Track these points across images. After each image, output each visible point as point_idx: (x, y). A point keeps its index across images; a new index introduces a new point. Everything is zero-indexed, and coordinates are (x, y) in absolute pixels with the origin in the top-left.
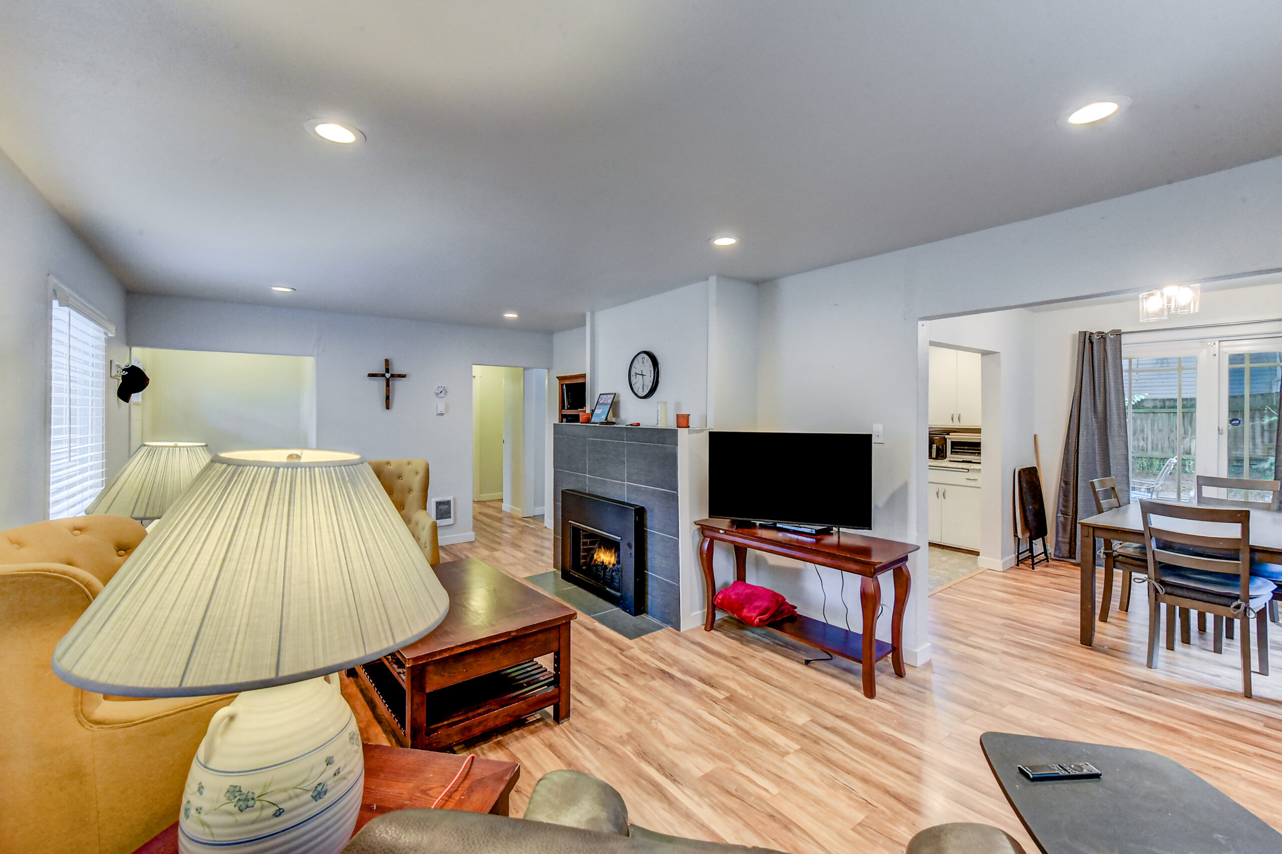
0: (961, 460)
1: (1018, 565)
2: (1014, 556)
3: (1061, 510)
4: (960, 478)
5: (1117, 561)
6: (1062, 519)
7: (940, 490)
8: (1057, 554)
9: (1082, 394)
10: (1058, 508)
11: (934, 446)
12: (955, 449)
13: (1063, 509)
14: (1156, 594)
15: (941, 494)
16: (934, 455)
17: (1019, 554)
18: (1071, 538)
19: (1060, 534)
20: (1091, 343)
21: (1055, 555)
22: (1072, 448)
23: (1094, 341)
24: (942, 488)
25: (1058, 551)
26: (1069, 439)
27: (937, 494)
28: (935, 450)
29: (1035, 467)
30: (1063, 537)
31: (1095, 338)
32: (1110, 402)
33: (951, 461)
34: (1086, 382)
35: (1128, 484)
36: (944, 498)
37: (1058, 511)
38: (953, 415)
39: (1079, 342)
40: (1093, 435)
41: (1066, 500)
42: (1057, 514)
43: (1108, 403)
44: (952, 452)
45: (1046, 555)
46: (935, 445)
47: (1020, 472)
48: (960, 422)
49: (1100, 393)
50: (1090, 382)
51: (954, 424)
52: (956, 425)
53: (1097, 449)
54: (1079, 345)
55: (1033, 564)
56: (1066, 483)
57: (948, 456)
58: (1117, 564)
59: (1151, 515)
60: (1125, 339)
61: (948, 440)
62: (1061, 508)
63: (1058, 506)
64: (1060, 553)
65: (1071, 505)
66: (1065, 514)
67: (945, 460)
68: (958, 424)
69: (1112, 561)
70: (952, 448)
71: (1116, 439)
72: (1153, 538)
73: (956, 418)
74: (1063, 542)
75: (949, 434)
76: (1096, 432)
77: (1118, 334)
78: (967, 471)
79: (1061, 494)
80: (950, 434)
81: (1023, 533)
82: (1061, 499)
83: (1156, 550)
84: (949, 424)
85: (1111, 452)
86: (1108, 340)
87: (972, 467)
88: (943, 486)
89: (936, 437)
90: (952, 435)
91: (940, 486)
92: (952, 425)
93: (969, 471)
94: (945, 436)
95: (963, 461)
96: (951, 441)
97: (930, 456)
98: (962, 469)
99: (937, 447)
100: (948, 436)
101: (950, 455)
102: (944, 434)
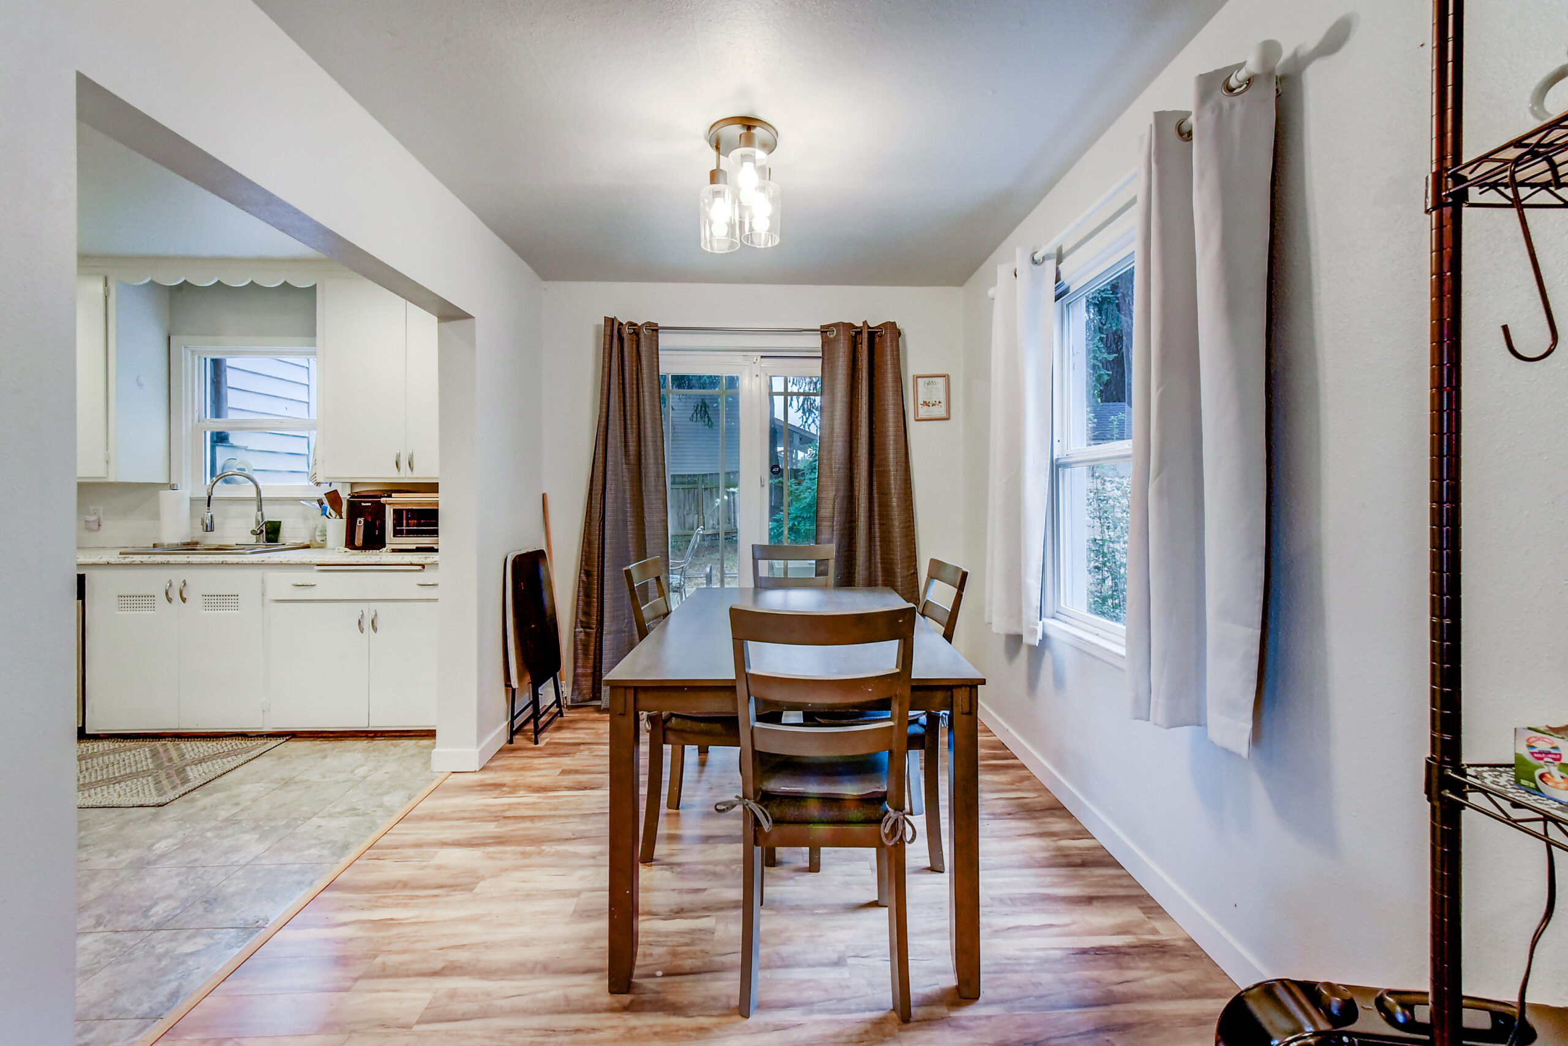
0: (414, 547)
1: (511, 741)
2: (504, 725)
3: (581, 622)
4: (406, 584)
5: (669, 729)
6: (582, 636)
7: (365, 613)
8: (575, 697)
9: (610, 422)
10: (577, 617)
11: (360, 522)
12: (402, 525)
13: (583, 619)
14: (755, 831)
15: (367, 624)
16: (359, 540)
17: (513, 718)
18: (594, 667)
19: (580, 664)
20: (621, 339)
21: (572, 700)
22: (596, 515)
23: (625, 336)
24: (369, 609)
25: (577, 692)
26: (591, 499)
27: (360, 622)
28: (361, 528)
29: (543, 551)
30: (584, 667)
31: (626, 331)
32: (645, 437)
33: (394, 551)
34: (615, 403)
35: (667, 565)
36: (375, 629)
37: (576, 624)
38: (399, 456)
39: (605, 335)
40: (624, 491)
41: (588, 604)
42: (575, 628)
43: (642, 439)
44: (397, 533)
45: (559, 706)
46: (362, 520)
47: (514, 562)
48: (412, 470)
49: (632, 425)
50: (620, 402)
51: (402, 474)
52: (405, 476)
53: (629, 514)
54: (605, 340)
55: (537, 731)
56: (588, 574)
57: (387, 541)
58: (671, 736)
59: (749, 642)
60: (664, 340)
61: (387, 507)
62: (581, 617)
63: (577, 613)
64: (580, 694)
65: (594, 611)
66: (586, 626)
67: (384, 549)
68: (409, 473)
69: (661, 731)
70: (396, 523)
71: (653, 496)
72: (752, 699)
73: (404, 464)
74: (584, 675)
75: (390, 496)
76: (628, 487)
77: (654, 329)
78: (419, 568)
79: (581, 594)
80: (393, 495)
81: (520, 678)
82: (581, 603)
83: (758, 725)
84: (392, 475)
85: (647, 518)
86: (642, 336)
87: (429, 561)
88: (373, 605)
89: (365, 502)
90: (397, 497)
91: (364, 606)
92: (397, 476)
93: (424, 568)
94: (383, 500)
95: (417, 548)
96: (394, 510)
97: (350, 543)
98: (411, 564)
99: (365, 521)
100: (388, 499)
101: (392, 537)
102: (381, 497)
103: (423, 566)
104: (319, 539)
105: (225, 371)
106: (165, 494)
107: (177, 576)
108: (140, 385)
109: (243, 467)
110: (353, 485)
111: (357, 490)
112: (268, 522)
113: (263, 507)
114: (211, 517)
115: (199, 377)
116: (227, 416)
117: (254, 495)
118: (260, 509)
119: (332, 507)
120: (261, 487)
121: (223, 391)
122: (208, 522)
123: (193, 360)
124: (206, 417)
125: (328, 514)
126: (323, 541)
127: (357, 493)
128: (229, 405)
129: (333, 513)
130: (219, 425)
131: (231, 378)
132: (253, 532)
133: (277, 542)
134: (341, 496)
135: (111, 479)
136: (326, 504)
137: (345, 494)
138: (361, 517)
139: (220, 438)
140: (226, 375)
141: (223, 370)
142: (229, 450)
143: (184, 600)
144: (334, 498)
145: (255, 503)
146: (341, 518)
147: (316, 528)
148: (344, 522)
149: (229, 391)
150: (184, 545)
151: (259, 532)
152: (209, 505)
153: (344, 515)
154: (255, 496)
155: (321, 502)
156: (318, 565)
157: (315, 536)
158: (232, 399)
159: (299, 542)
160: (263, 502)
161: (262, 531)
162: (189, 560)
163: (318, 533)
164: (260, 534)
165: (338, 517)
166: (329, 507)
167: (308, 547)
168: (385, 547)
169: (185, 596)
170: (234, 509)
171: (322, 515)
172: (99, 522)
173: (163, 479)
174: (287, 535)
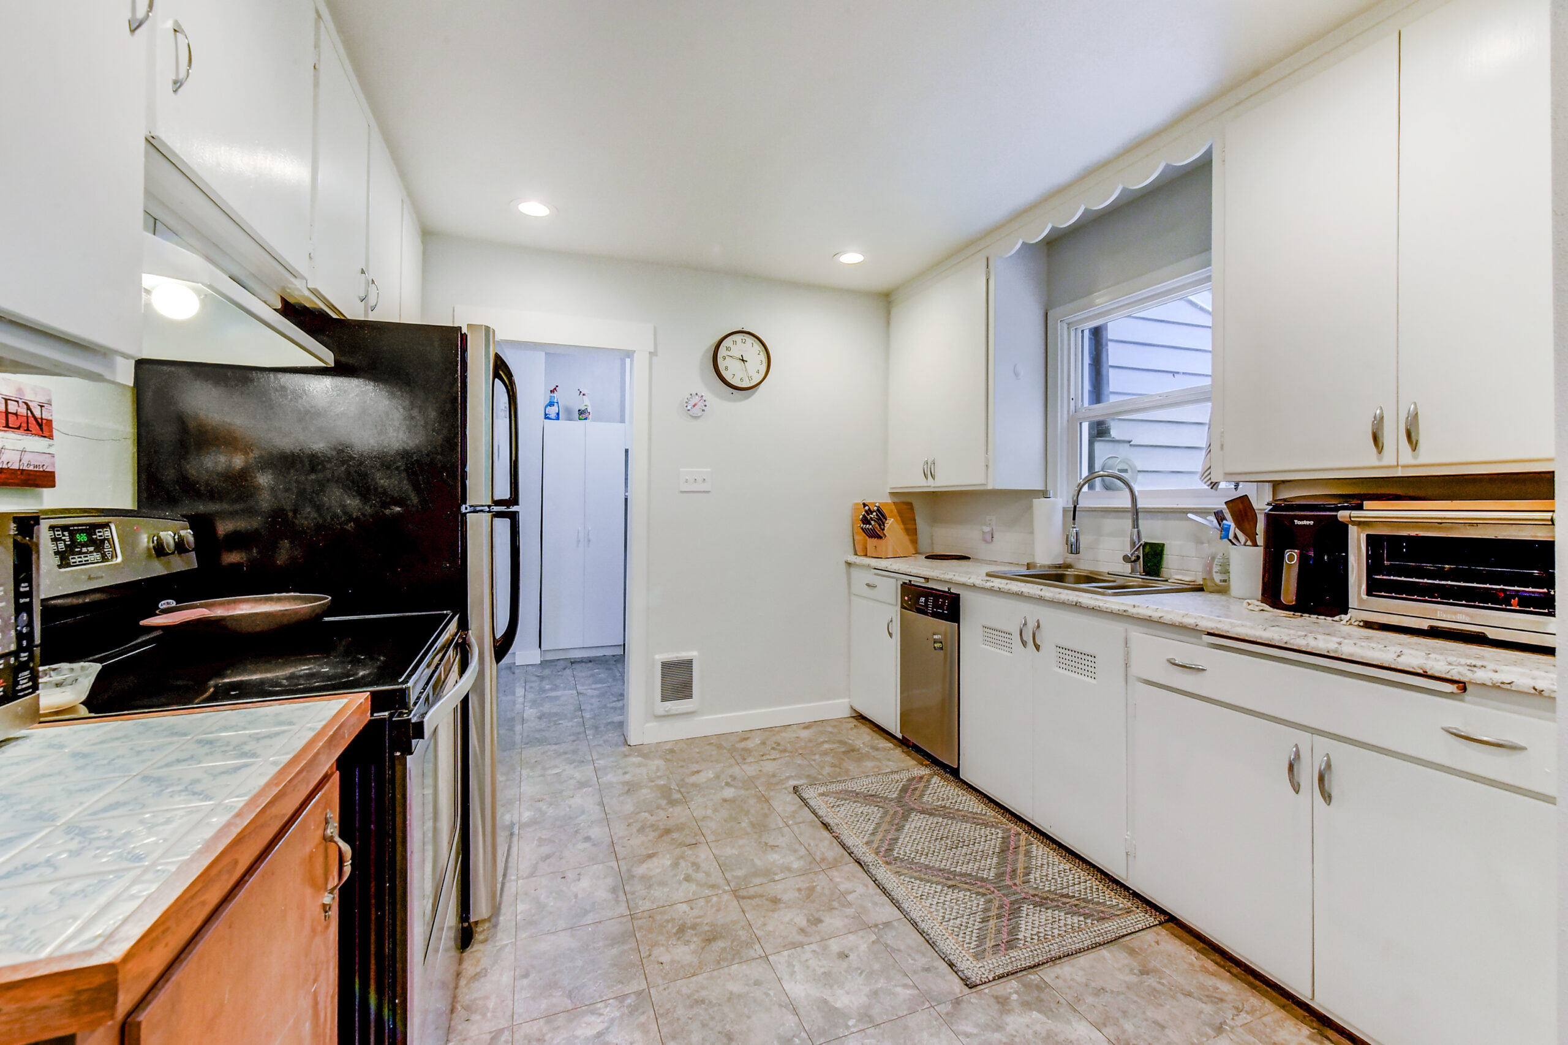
0: (1424, 625)
7: (1305, 754)
11: (1292, 558)
12: (1390, 571)
15: (1307, 776)
16: (1289, 590)
24: (1314, 749)
27: (1291, 767)
28: (1295, 571)
33: (1368, 625)
36: (1327, 797)
38: (1381, 418)
44: (1373, 588)
46: (1295, 553)
48: (1414, 448)
51: (1389, 458)
52: (1396, 462)
57: (1353, 601)
61: (1353, 531)
67: (1346, 619)
68: (1406, 456)
70: (1373, 566)
73: (1393, 435)
75: (1360, 507)
78: (1453, 689)
80: (1367, 504)
84: (1364, 461)
88: (1323, 744)
89: (1301, 518)
90: (1373, 510)
91: (1304, 740)
92: (1376, 463)
93: (1465, 689)
94: (1342, 515)
95: (1432, 627)
96: (1368, 536)
97: (1271, 594)
98: (1425, 675)
99: (1303, 559)
100: (1354, 513)
101: (1365, 597)
102: (1337, 509)
103: (1463, 686)
104: (1217, 578)
105: (1107, 345)
106: (1039, 503)
107: (1033, 613)
108: (1017, 375)
109: (1125, 467)
110: (1276, 485)
111: (1286, 494)
112: (1146, 544)
113: (1140, 521)
114: (1077, 534)
115: (1076, 355)
116: (1108, 400)
117: (1127, 503)
118: (1136, 524)
119: (1239, 525)
120: (1137, 493)
121: (1104, 372)
122: (1073, 540)
123: (1069, 335)
124: (1083, 405)
125: (1231, 536)
126: (1225, 581)
127: (1285, 500)
128: (1111, 389)
129: (1242, 537)
130: (1099, 411)
131: (1114, 354)
132: (1126, 559)
133: (1158, 576)
134: (1255, 506)
135: (990, 487)
136: (1230, 522)
137: (1261, 502)
138: (1293, 548)
139: (1100, 431)
140: (1107, 350)
141: (1104, 343)
142: (1110, 446)
143: (1037, 647)
144: (1241, 509)
145: (1130, 515)
146: (1255, 545)
147: (1213, 559)
148: (1259, 552)
149: (1111, 370)
150: (1056, 567)
151: (1133, 558)
152: (1074, 519)
153: (1260, 540)
154: (1130, 506)
155: (1219, 516)
156: (1209, 634)
157: (1210, 572)
158: (1115, 381)
159: (1188, 579)
160: (1140, 514)
161: (1138, 557)
162: (1042, 593)
163: (1216, 569)
164: (1135, 561)
165: (1249, 543)
166: (1233, 525)
167: (1200, 589)
168: (1346, 613)
169: (1038, 642)
170: (1110, 524)
171: (1221, 538)
172: (992, 534)
173: (1039, 486)
174: (1174, 566)
